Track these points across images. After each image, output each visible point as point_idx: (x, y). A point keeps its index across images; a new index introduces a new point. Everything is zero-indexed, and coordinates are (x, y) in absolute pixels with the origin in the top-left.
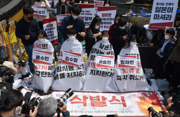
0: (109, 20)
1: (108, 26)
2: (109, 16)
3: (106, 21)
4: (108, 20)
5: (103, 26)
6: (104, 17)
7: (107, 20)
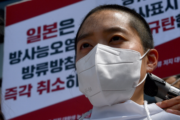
0: (63, 48)
1: (58, 80)
2: (62, 34)
3: (49, 59)
4: (57, 52)
5: (30, 87)
6: (35, 45)
7: (51, 51)
